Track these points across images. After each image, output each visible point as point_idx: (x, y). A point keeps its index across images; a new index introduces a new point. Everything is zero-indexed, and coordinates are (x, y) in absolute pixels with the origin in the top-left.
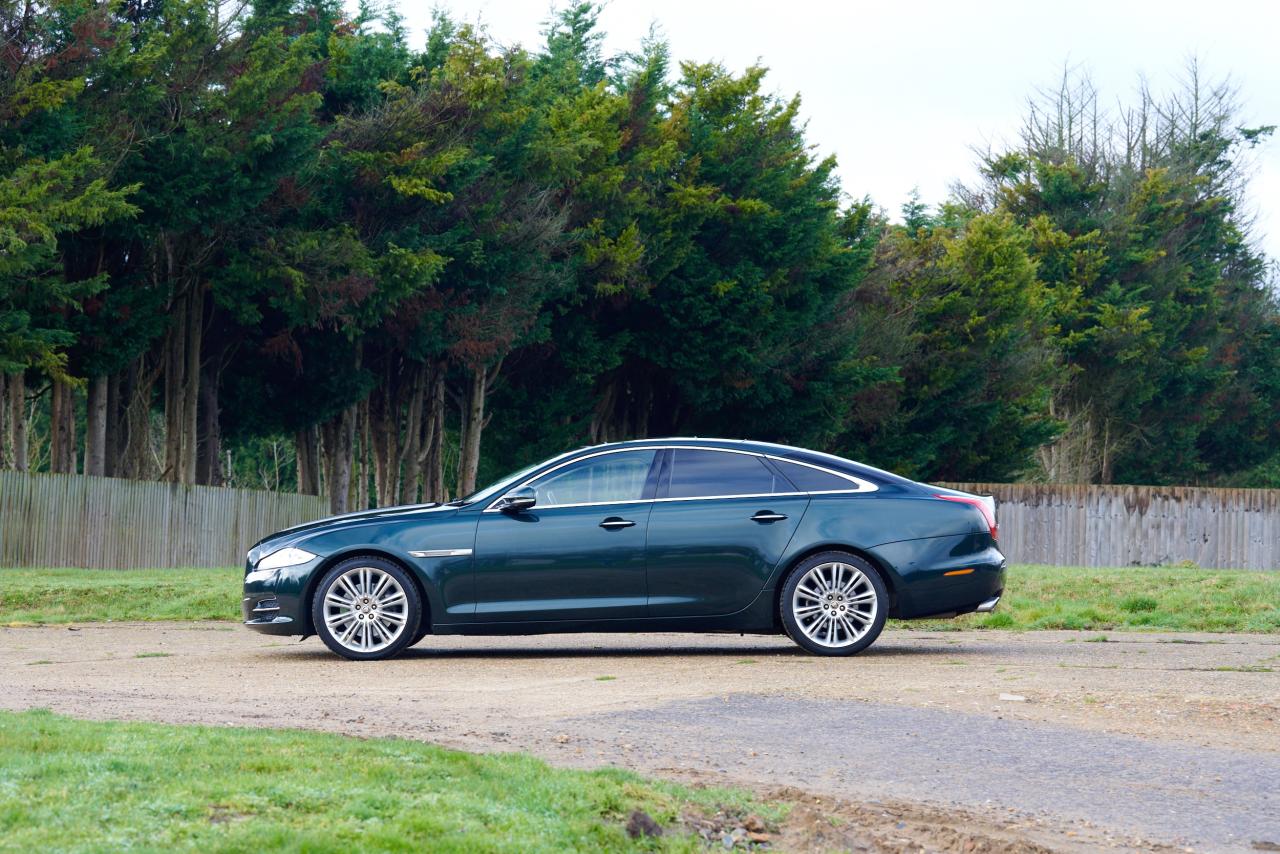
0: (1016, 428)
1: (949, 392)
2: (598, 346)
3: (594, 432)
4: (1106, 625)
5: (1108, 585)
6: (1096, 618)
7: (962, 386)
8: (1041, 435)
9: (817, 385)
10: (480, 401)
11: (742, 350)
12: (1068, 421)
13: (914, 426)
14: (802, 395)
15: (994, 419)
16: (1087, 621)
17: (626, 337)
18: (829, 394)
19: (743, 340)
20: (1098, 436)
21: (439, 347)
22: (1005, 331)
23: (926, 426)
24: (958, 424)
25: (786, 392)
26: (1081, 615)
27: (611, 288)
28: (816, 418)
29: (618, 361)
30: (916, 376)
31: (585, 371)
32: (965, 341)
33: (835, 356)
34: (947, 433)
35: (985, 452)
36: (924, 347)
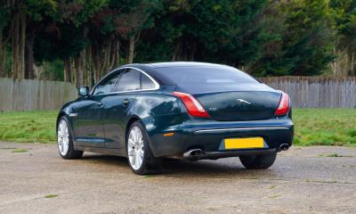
0: (322, 56)
1: (298, 44)
2: (173, 29)
3: (174, 58)
4: (340, 143)
5: (343, 123)
6: (336, 140)
7: (303, 42)
8: (330, 59)
9: (252, 42)
10: (132, 48)
11: (223, 30)
12: (340, 54)
13: (286, 56)
14: (246, 46)
15: (315, 53)
16: (332, 141)
17: (183, 26)
18: (255, 45)
19: (224, 26)
20: (351, 59)
21: (112, 29)
22: (318, 23)
23: (291, 56)
24: (302, 55)
25: (240, 44)
26: (329, 139)
27: (174, 8)
28: (251, 53)
29: (180, 34)
30: (287, 39)
31: (169, 38)
32: (304, 26)
33: (257, 32)
34: (298, 58)
35: (311, 64)
36: (289, 29)
